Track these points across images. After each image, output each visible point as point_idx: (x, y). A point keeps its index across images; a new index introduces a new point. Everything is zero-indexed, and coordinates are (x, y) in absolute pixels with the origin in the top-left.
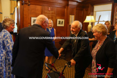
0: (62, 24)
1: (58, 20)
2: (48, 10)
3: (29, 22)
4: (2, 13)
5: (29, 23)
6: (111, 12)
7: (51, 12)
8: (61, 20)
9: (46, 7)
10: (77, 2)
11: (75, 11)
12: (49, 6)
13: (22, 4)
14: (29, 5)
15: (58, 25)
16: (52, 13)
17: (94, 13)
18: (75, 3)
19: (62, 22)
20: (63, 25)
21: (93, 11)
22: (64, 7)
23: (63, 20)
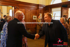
1: (34, 16)
4: (2, 13)
6: (60, 11)
8: (35, 16)
9: (27, 10)
10: (43, 7)
11: (42, 11)
12: (29, 9)
13: (15, 8)
14: (18, 9)
15: (34, 19)
16: (31, 13)
17: (52, 12)
18: (42, 7)
21: (51, 11)
22: (37, 9)
23: (36, 16)
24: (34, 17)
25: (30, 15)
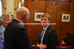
0: (67, 19)
1: (63, 15)
2: (53, 5)
3: (33, 17)
5: (32, 19)
7: (55, 7)
8: (66, 15)
9: (50, 2)
12: (54, 1)
15: (63, 20)
16: (57, 8)
19: (68, 17)
20: (68, 21)
22: (70, 1)
23: (69, 15)
24: (65, 17)
25: (57, 13)
